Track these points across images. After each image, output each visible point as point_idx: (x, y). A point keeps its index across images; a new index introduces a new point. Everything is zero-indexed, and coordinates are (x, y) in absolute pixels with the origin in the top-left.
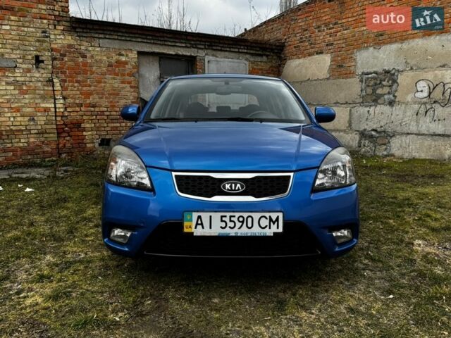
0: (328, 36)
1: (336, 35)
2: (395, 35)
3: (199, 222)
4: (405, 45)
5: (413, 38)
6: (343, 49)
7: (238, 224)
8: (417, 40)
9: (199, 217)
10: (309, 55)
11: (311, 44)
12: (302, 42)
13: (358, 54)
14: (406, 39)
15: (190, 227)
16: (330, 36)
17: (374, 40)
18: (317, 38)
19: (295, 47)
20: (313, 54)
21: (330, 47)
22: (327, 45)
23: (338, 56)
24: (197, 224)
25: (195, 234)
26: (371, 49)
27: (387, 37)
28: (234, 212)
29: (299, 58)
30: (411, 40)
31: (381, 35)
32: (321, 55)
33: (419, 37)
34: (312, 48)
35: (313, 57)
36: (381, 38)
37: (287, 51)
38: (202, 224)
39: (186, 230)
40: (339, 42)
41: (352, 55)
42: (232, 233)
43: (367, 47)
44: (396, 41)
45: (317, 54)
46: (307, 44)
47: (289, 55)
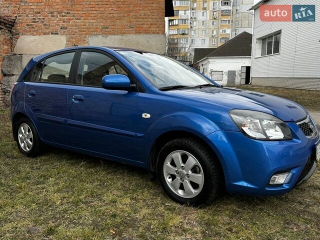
0: (62, 21)
1: (69, 22)
2: (117, 30)
4: (125, 37)
5: (129, 33)
6: (76, 34)
8: (132, 35)
10: (45, 34)
11: (45, 25)
12: (35, 22)
13: (90, 38)
14: (124, 33)
16: (64, 22)
17: (101, 31)
18: (51, 22)
19: (28, 25)
20: (49, 34)
21: (65, 30)
22: (61, 28)
23: (73, 38)
26: (101, 36)
27: (111, 30)
29: (34, 35)
30: (128, 35)
31: (107, 28)
32: (56, 36)
33: (133, 34)
34: (46, 28)
35: (48, 36)
36: (107, 30)
37: (18, 27)
40: (72, 27)
41: (86, 39)
43: (97, 34)
44: (117, 34)
45: (52, 33)
46: (41, 24)
47: (22, 31)
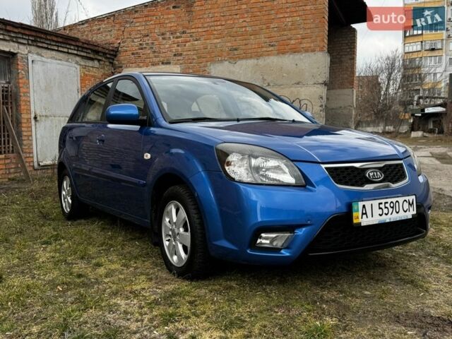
0: (175, 45)
1: (185, 46)
2: (250, 51)
3: (364, 212)
4: (261, 62)
5: (268, 55)
6: (194, 61)
7: (391, 210)
8: (272, 58)
9: (364, 206)
10: (153, 65)
11: (154, 52)
12: (142, 49)
13: (212, 67)
14: (261, 56)
15: (358, 218)
16: (178, 46)
17: (229, 54)
18: (162, 47)
19: (133, 54)
20: (158, 64)
21: (179, 58)
22: (175, 55)
23: (189, 68)
24: (363, 214)
25: (362, 225)
26: (227, 63)
27: (242, 52)
28: (387, 198)
29: (141, 67)
30: (267, 57)
31: (236, 49)
32: (168, 66)
33: (274, 55)
34: (155, 57)
35: (158, 67)
36: (236, 52)
37: (122, 57)
38: (366, 214)
39: (355, 221)
40: (189, 53)
41: (206, 69)
42: (387, 219)
43: (221, 60)
44: (251, 57)
45: (163, 63)
46: (149, 52)
47: (126, 62)
